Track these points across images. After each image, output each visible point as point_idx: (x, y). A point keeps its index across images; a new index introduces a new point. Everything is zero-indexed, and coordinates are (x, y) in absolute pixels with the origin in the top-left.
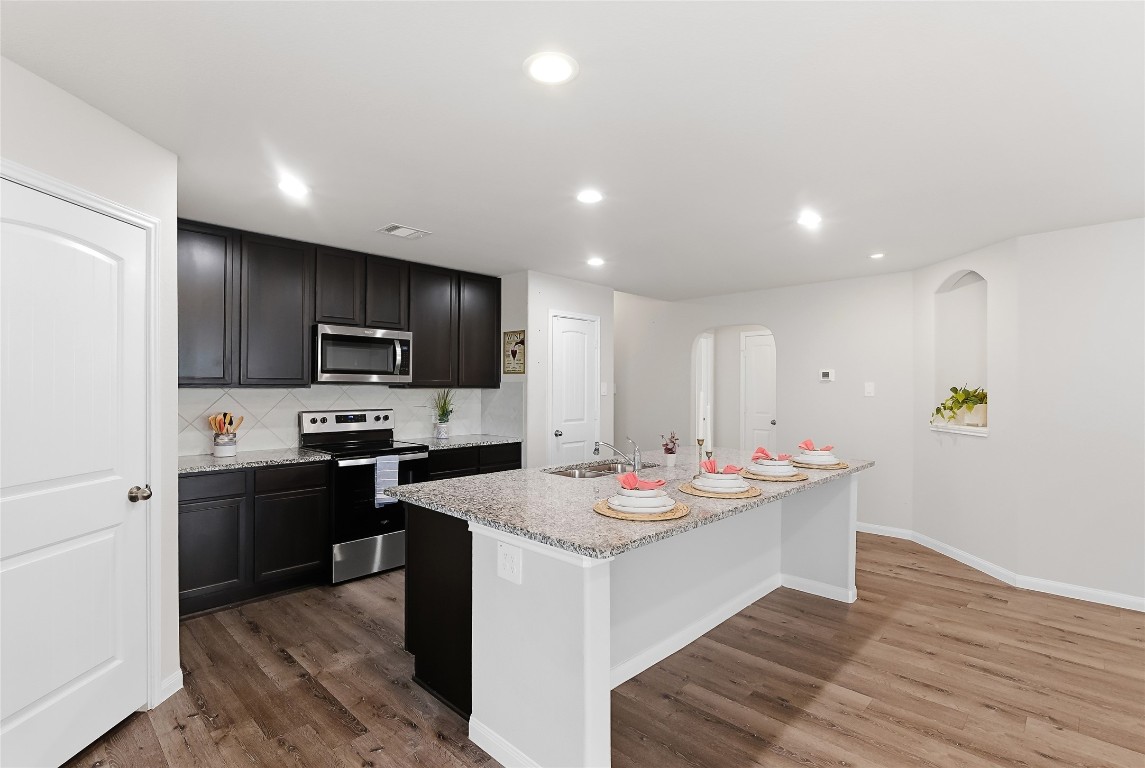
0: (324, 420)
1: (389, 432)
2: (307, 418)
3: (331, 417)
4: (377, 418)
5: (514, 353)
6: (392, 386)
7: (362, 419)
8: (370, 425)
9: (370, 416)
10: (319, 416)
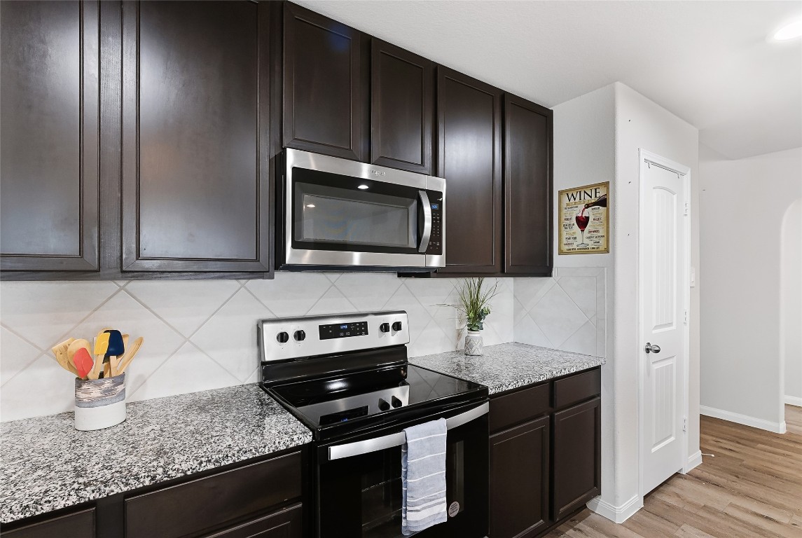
0: (300, 336)
1: (401, 350)
2: (270, 331)
3: (312, 329)
4: (385, 328)
5: (582, 222)
6: (404, 273)
7: (361, 329)
8: (373, 340)
9: (374, 323)
10: (291, 329)
